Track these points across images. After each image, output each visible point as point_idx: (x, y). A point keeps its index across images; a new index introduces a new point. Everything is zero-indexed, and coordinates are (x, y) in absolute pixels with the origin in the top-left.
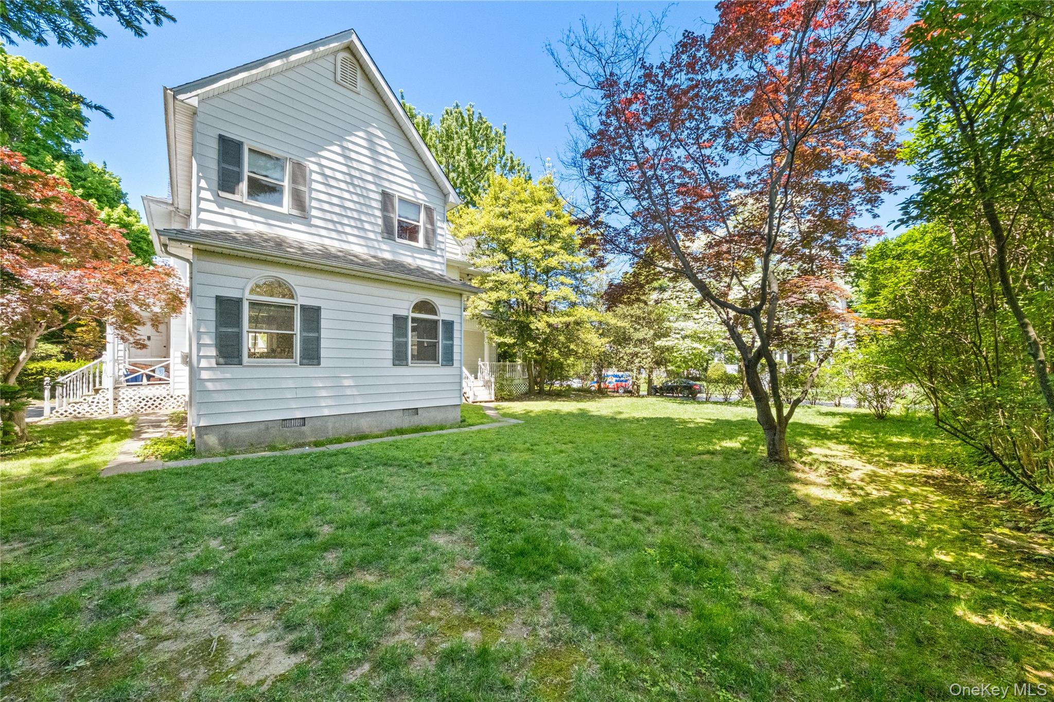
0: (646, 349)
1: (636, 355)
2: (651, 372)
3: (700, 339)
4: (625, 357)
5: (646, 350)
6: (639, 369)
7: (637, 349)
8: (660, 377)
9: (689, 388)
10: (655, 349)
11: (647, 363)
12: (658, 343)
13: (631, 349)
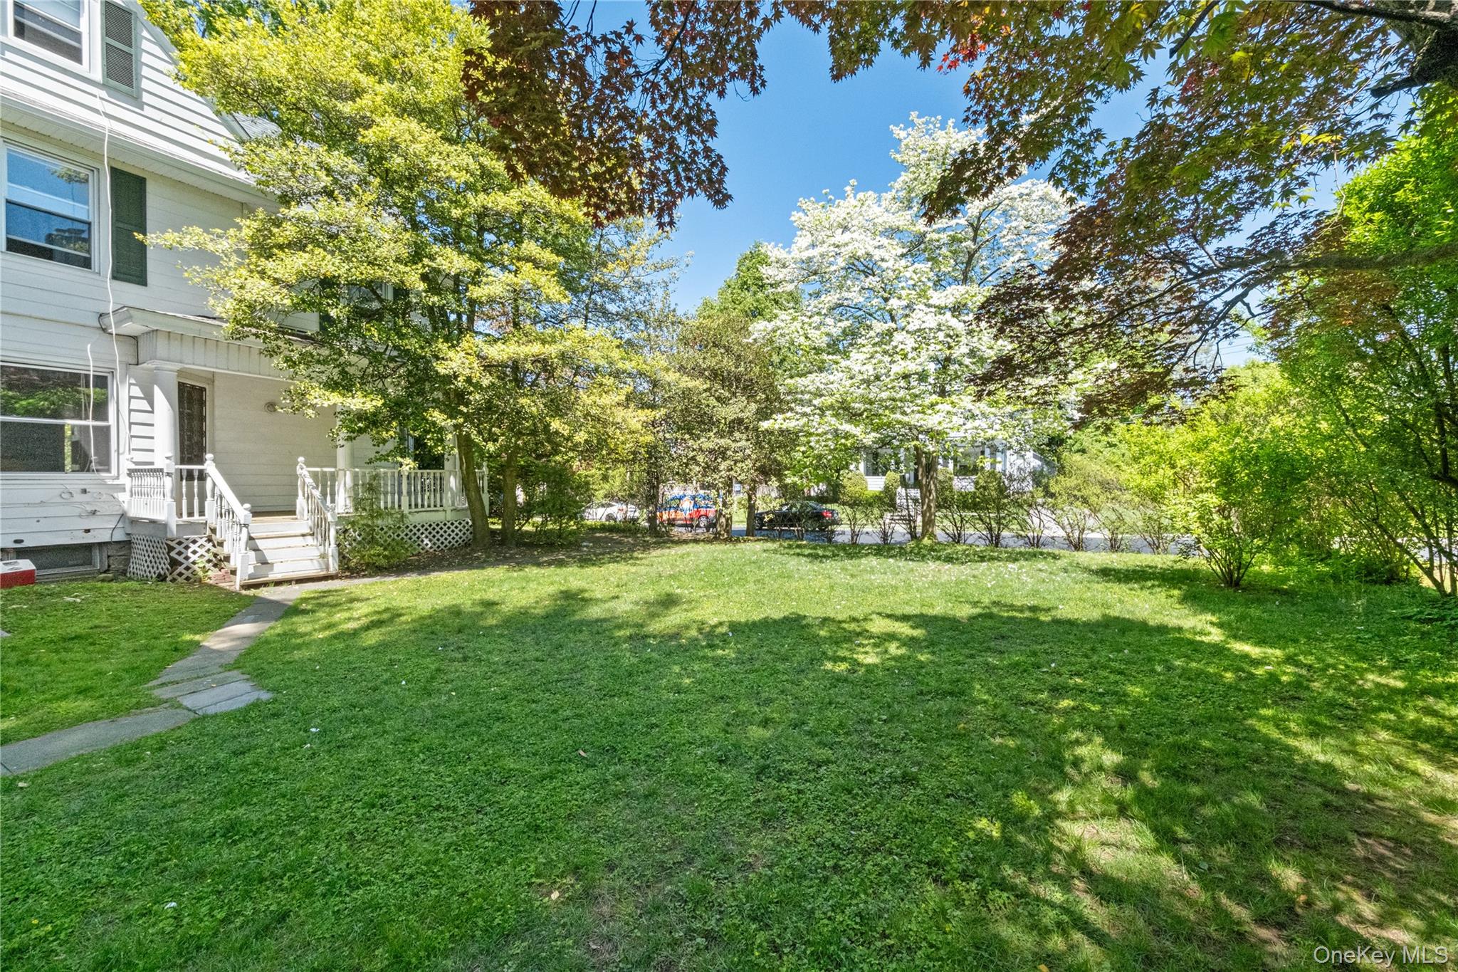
0: (742, 441)
1: (722, 453)
2: (753, 489)
3: (854, 417)
4: (700, 458)
5: (743, 443)
6: (729, 484)
7: (722, 442)
8: (769, 499)
9: (818, 516)
10: (759, 438)
11: (745, 470)
12: (765, 425)
13: (710, 441)
